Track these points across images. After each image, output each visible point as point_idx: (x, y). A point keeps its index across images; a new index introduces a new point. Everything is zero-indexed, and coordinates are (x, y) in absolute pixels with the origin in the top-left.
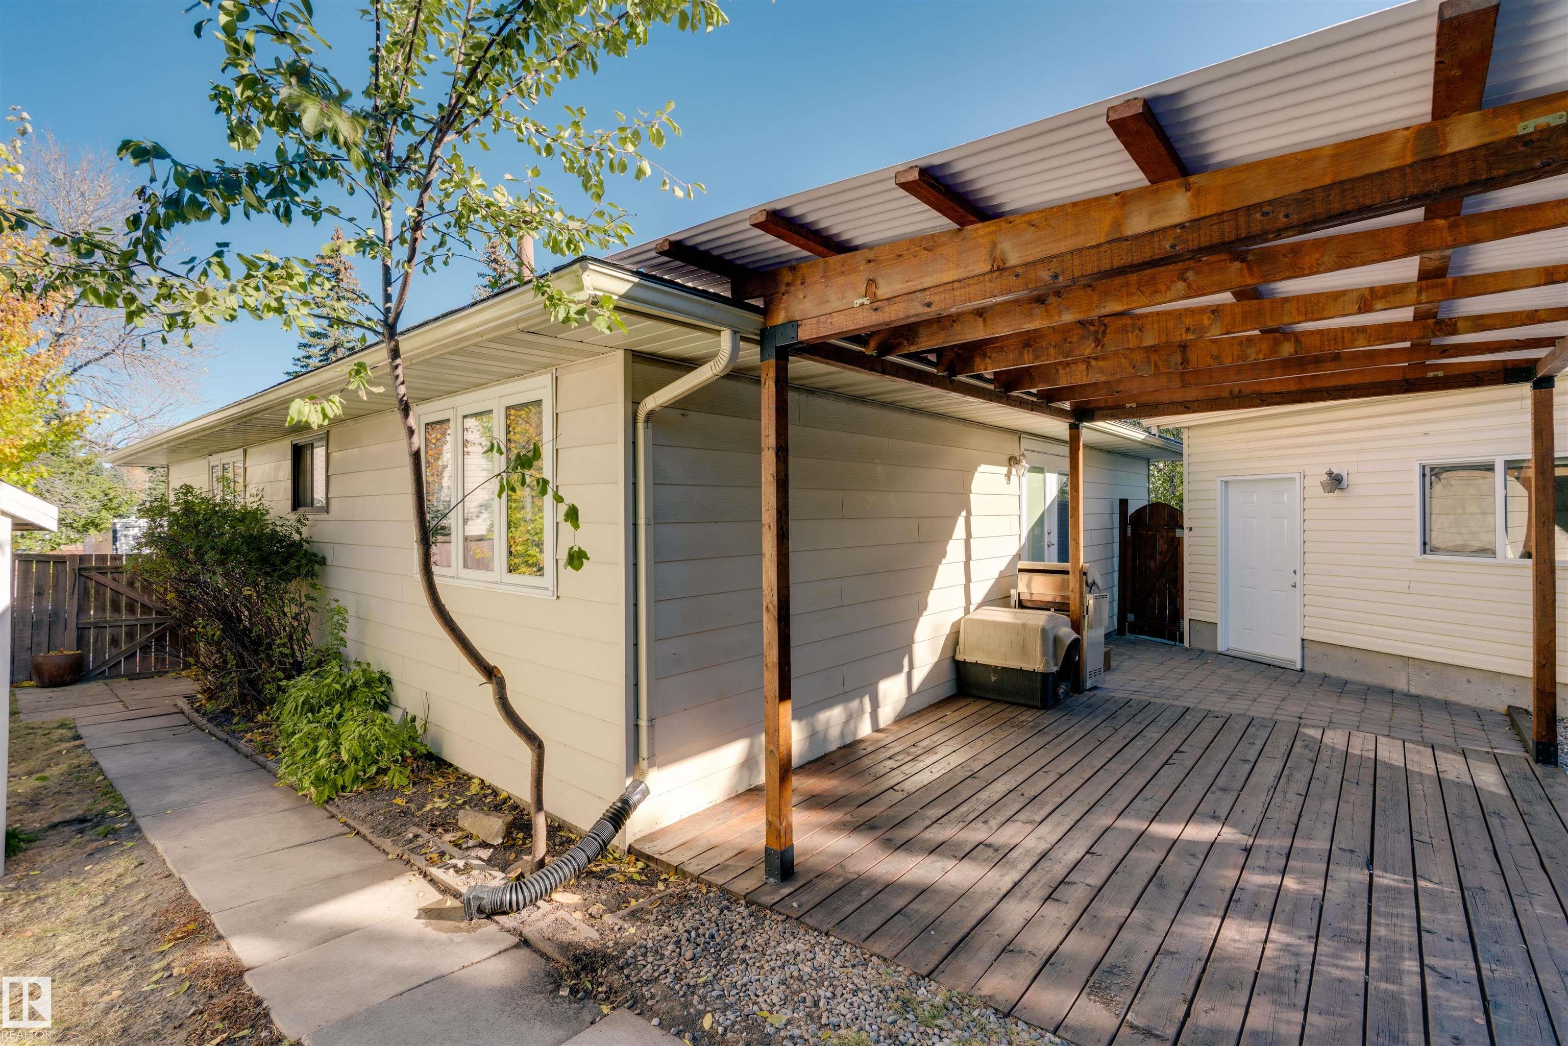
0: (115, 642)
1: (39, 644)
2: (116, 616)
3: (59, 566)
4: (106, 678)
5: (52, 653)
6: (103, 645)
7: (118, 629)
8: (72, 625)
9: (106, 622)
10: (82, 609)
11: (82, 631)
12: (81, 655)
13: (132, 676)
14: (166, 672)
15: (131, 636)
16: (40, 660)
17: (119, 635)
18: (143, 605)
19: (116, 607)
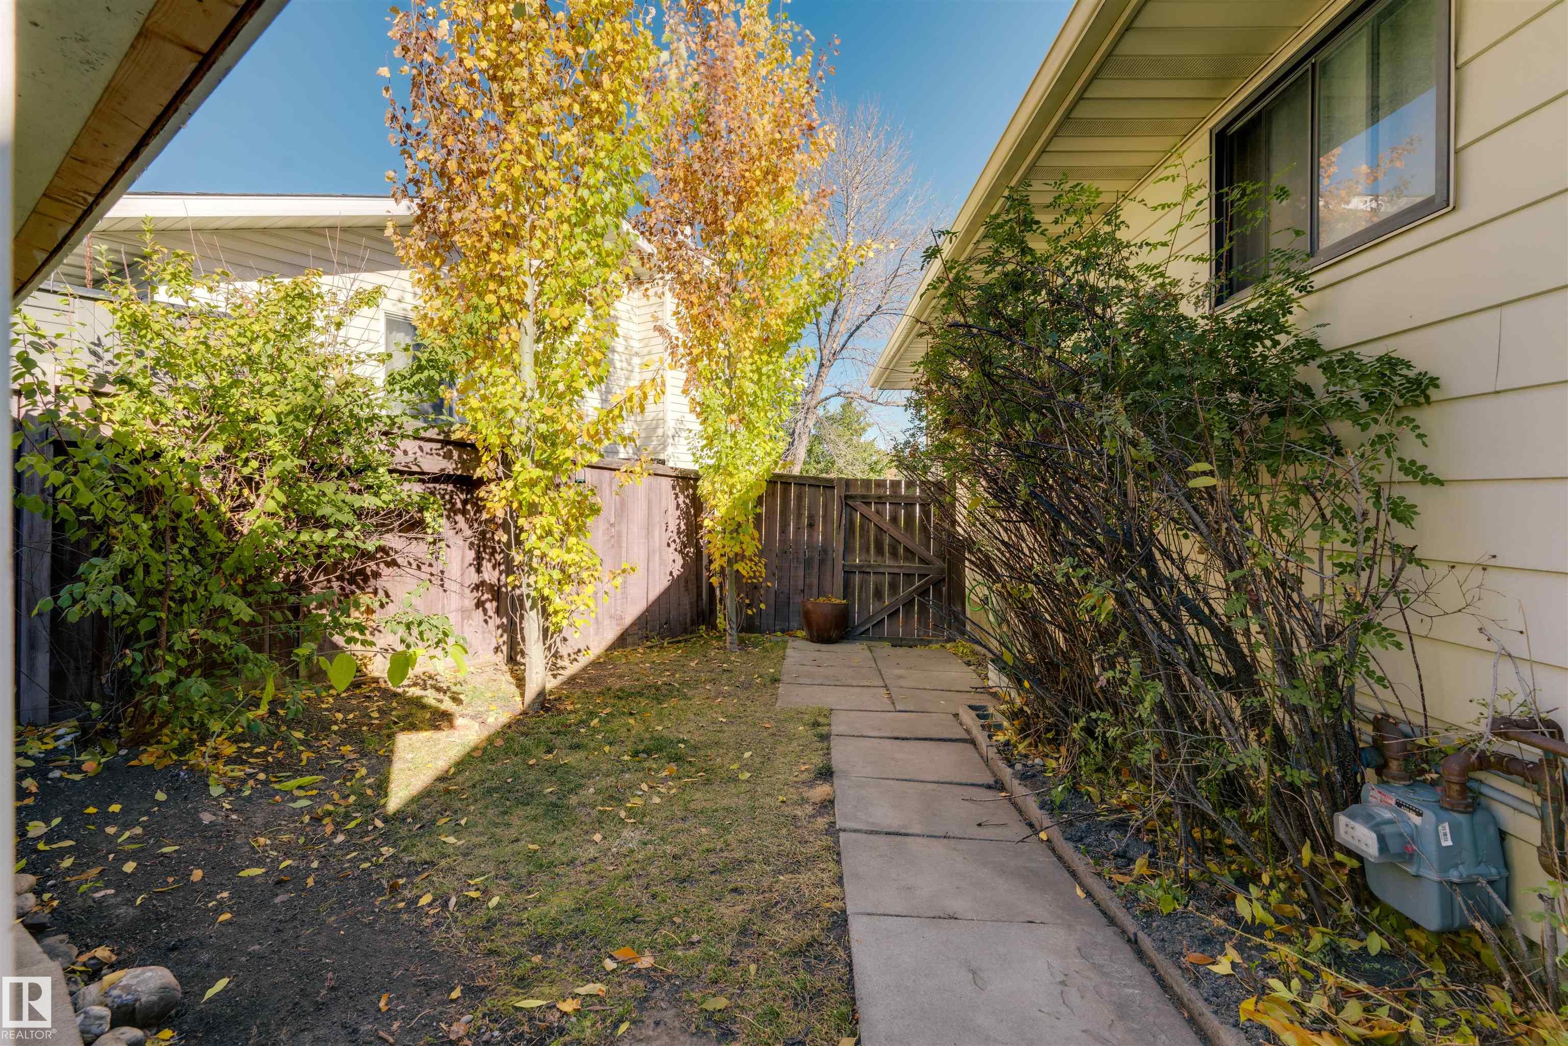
0: (878, 594)
1: (810, 586)
2: (879, 559)
3: (828, 492)
4: (871, 639)
5: (821, 599)
6: (868, 598)
7: (880, 577)
8: (839, 568)
9: (870, 566)
10: (848, 549)
11: (848, 573)
12: (846, 606)
13: (897, 643)
14: (930, 642)
15: (894, 587)
16: (810, 606)
17: (882, 585)
18: (905, 548)
19: (880, 550)
